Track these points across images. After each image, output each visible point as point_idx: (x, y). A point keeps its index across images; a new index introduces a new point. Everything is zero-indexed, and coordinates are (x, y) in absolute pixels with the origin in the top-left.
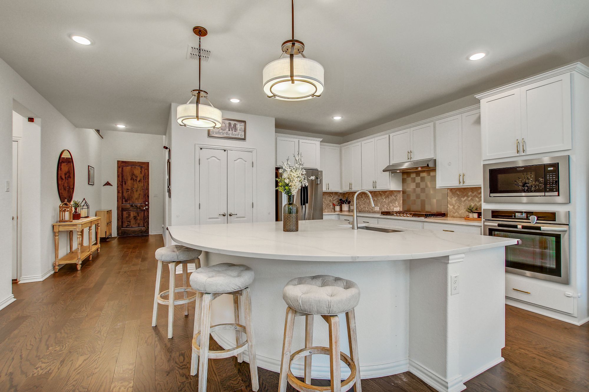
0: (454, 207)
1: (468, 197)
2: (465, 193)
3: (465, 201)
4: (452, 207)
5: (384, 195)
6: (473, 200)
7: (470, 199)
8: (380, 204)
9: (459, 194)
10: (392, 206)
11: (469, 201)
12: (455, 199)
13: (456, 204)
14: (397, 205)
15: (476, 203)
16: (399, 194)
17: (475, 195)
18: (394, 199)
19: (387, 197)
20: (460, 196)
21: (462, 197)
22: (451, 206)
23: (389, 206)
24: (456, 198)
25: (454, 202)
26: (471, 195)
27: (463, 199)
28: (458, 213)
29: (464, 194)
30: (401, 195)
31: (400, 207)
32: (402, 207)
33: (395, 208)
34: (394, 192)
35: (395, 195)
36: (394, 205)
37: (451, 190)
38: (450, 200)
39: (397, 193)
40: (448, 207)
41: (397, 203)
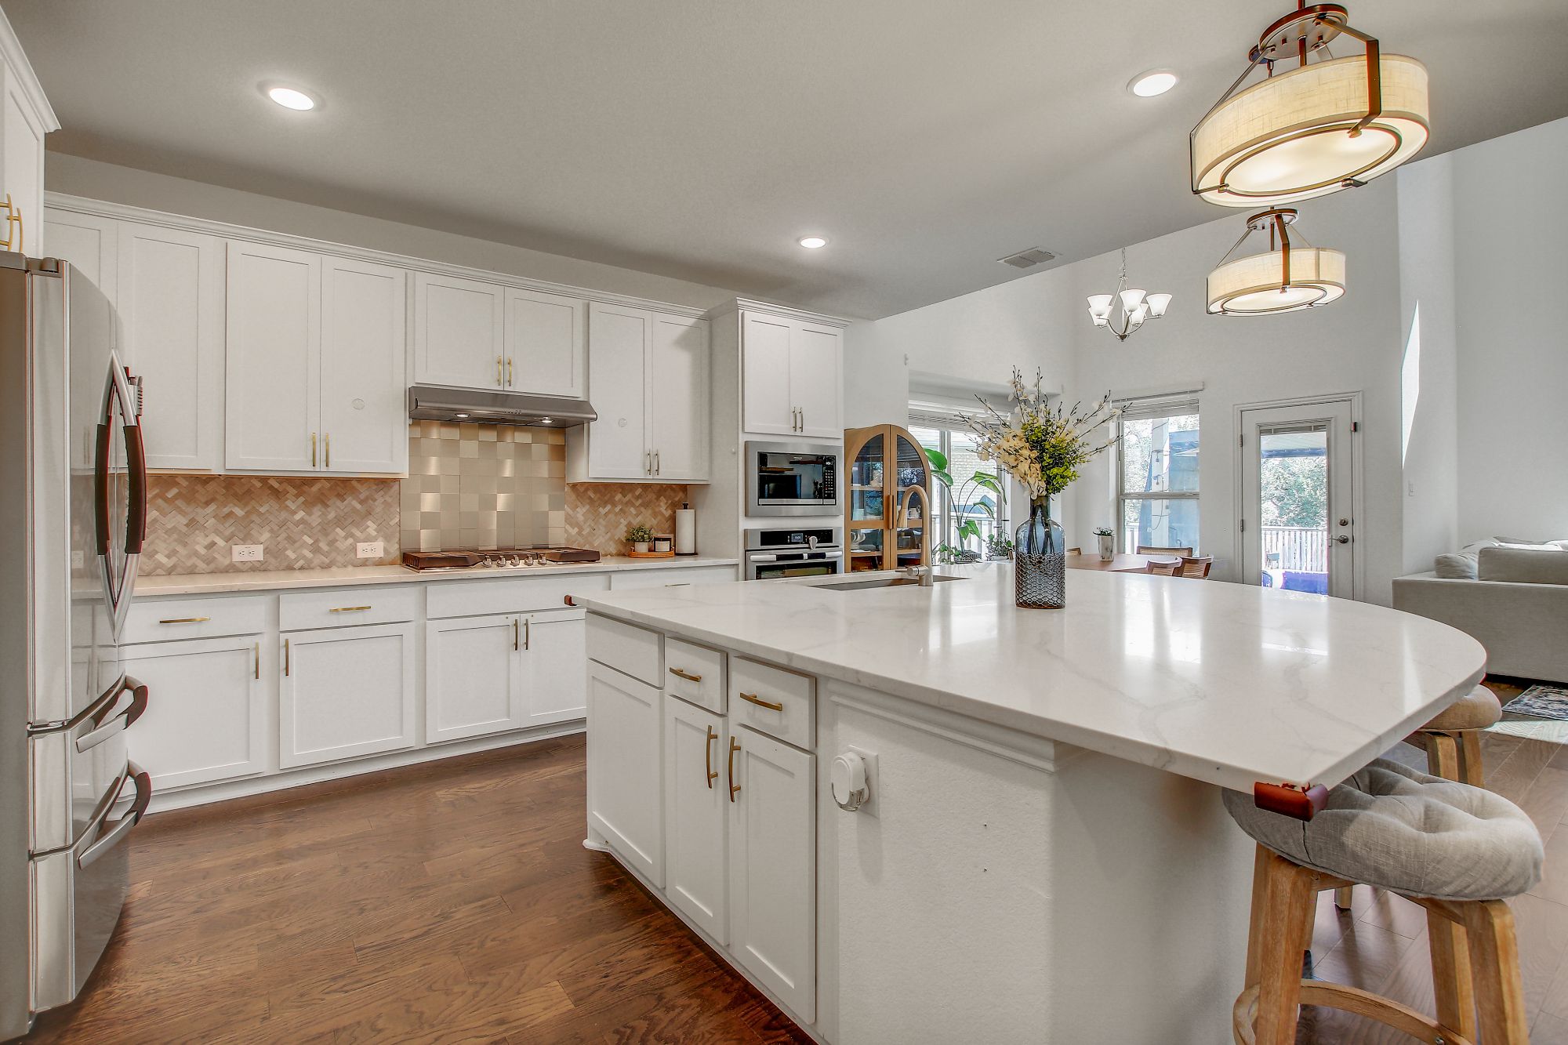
0: (581, 529)
1: (614, 505)
2: (609, 497)
3: (606, 514)
4: (576, 530)
5: (297, 496)
6: (624, 513)
7: (617, 509)
8: (272, 531)
10: (346, 538)
11: (616, 514)
12: (585, 511)
13: (585, 521)
14: (374, 533)
15: (630, 519)
16: (382, 493)
17: (630, 500)
18: (354, 510)
19: (321, 500)
20: (597, 504)
21: (600, 505)
22: (573, 528)
23: (330, 538)
24: (588, 507)
25: (581, 518)
26: (620, 500)
27: (603, 511)
29: (606, 498)
30: (391, 497)
31: (387, 538)
32: (397, 540)
33: (360, 546)
34: (354, 483)
35: (362, 497)
36: (358, 534)
37: (574, 486)
38: (571, 512)
39: (375, 487)
40: (566, 531)
41: (372, 527)
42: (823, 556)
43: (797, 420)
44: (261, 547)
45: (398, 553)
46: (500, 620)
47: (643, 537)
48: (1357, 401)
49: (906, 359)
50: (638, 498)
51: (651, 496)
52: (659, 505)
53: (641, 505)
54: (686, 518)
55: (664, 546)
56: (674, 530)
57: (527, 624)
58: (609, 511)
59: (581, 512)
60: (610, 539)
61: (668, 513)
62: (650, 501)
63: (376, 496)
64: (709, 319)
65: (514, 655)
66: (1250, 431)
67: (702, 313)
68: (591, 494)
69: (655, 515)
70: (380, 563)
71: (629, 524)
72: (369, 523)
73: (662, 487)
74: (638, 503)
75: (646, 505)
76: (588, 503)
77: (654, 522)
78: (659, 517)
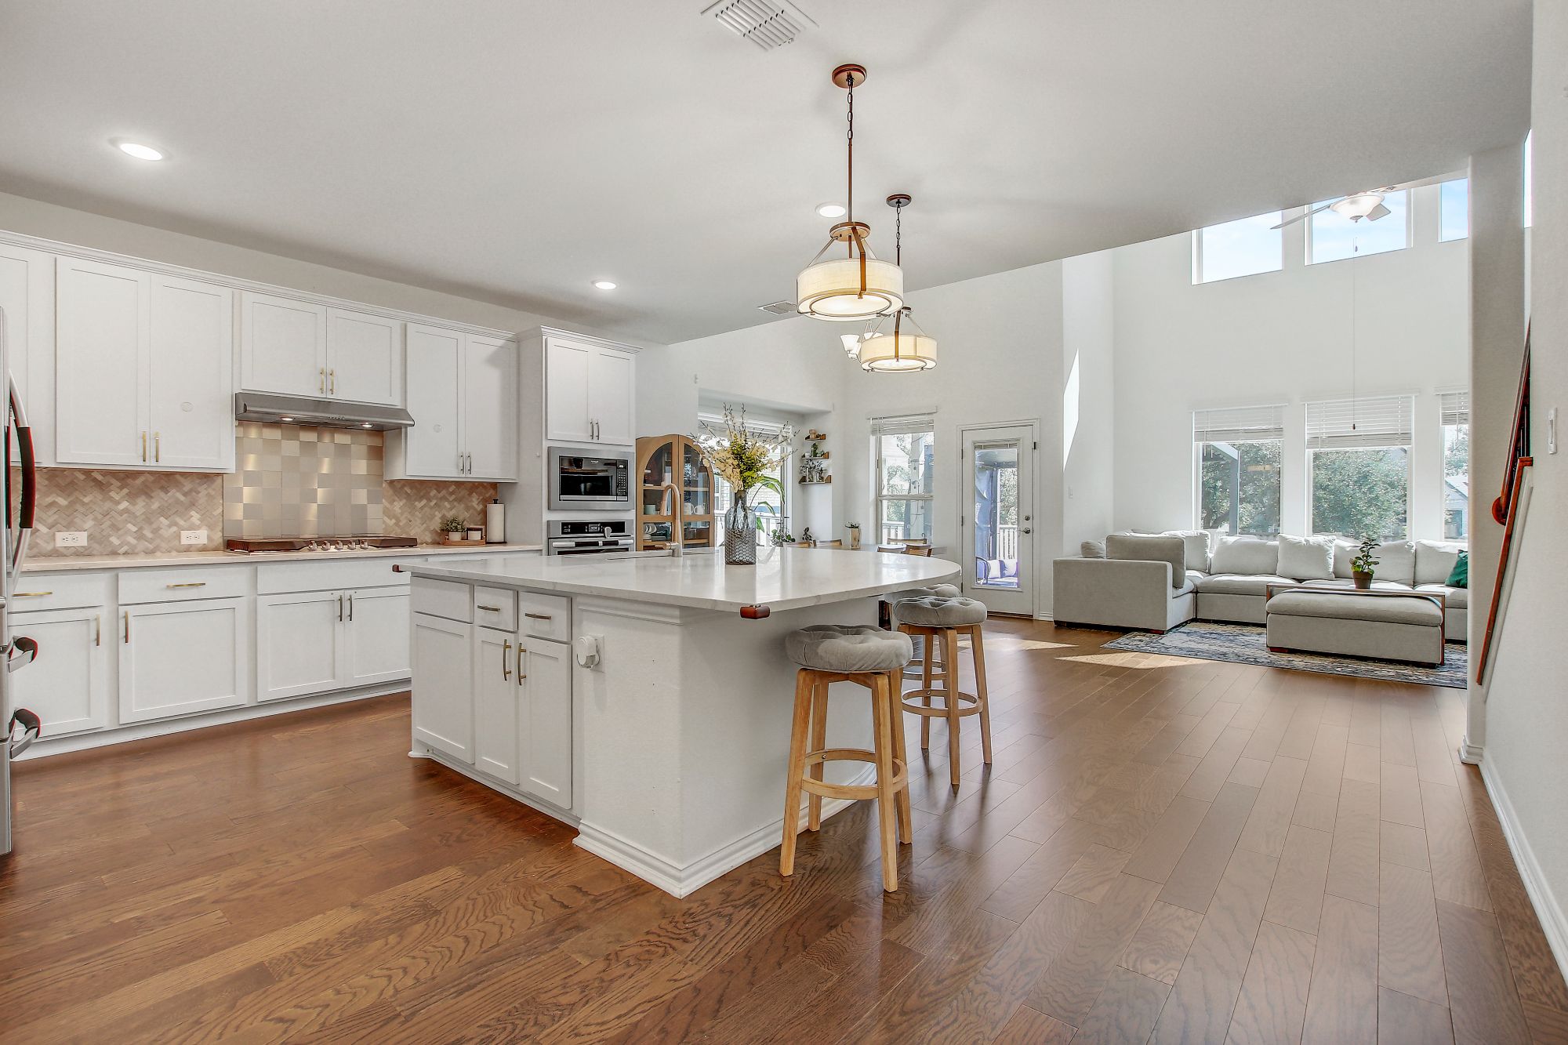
0: (398, 520)
1: (429, 500)
2: (425, 492)
3: (422, 508)
4: (394, 521)
5: (121, 488)
6: (439, 506)
7: (432, 504)
8: (95, 519)
10: (170, 526)
11: (431, 508)
12: (402, 504)
13: (402, 514)
14: (198, 522)
15: (444, 512)
16: (205, 486)
17: (444, 495)
18: (178, 501)
19: (146, 492)
20: (413, 498)
21: (416, 500)
22: (391, 520)
23: (154, 526)
24: (404, 501)
25: (398, 510)
26: (435, 495)
27: (419, 505)
29: (422, 494)
30: (214, 490)
31: (211, 527)
32: (221, 528)
33: (184, 534)
34: (178, 477)
35: (186, 489)
36: (182, 522)
37: (392, 482)
38: (388, 505)
39: (198, 481)
40: (384, 522)
41: (195, 517)
42: (616, 543)
43: (594, 430)
44: (85, 534)
45: (221, 540)
46: (327, 596)
47: (456, 527)
48: (1036, 425)
49: (696, 378)
50: (452, 493)
51: (464, 492)
52: (472, 501)
53: (455, 500)
54: (496, 511)
55: (476, 536)
56: (485, 522)
57: (350, 599)
58: (425, 506)
59: (398, 506)
60: (426, 529)
61: (480, 507)
62: (463, 497)
63: (199, 489)
64: (517, 341)
65: (339, 626)
66: (968, 446)
67: (510, 336)
68: (407, 490)
69: (468, 508)
70: (204, 549)
71: (443, 516)
72: (193, 513)
73: (474, 485)
74: (452, 499)
75: (459, 500)
76: (405, 498)
77: (467, 515)
78: (472, 511)
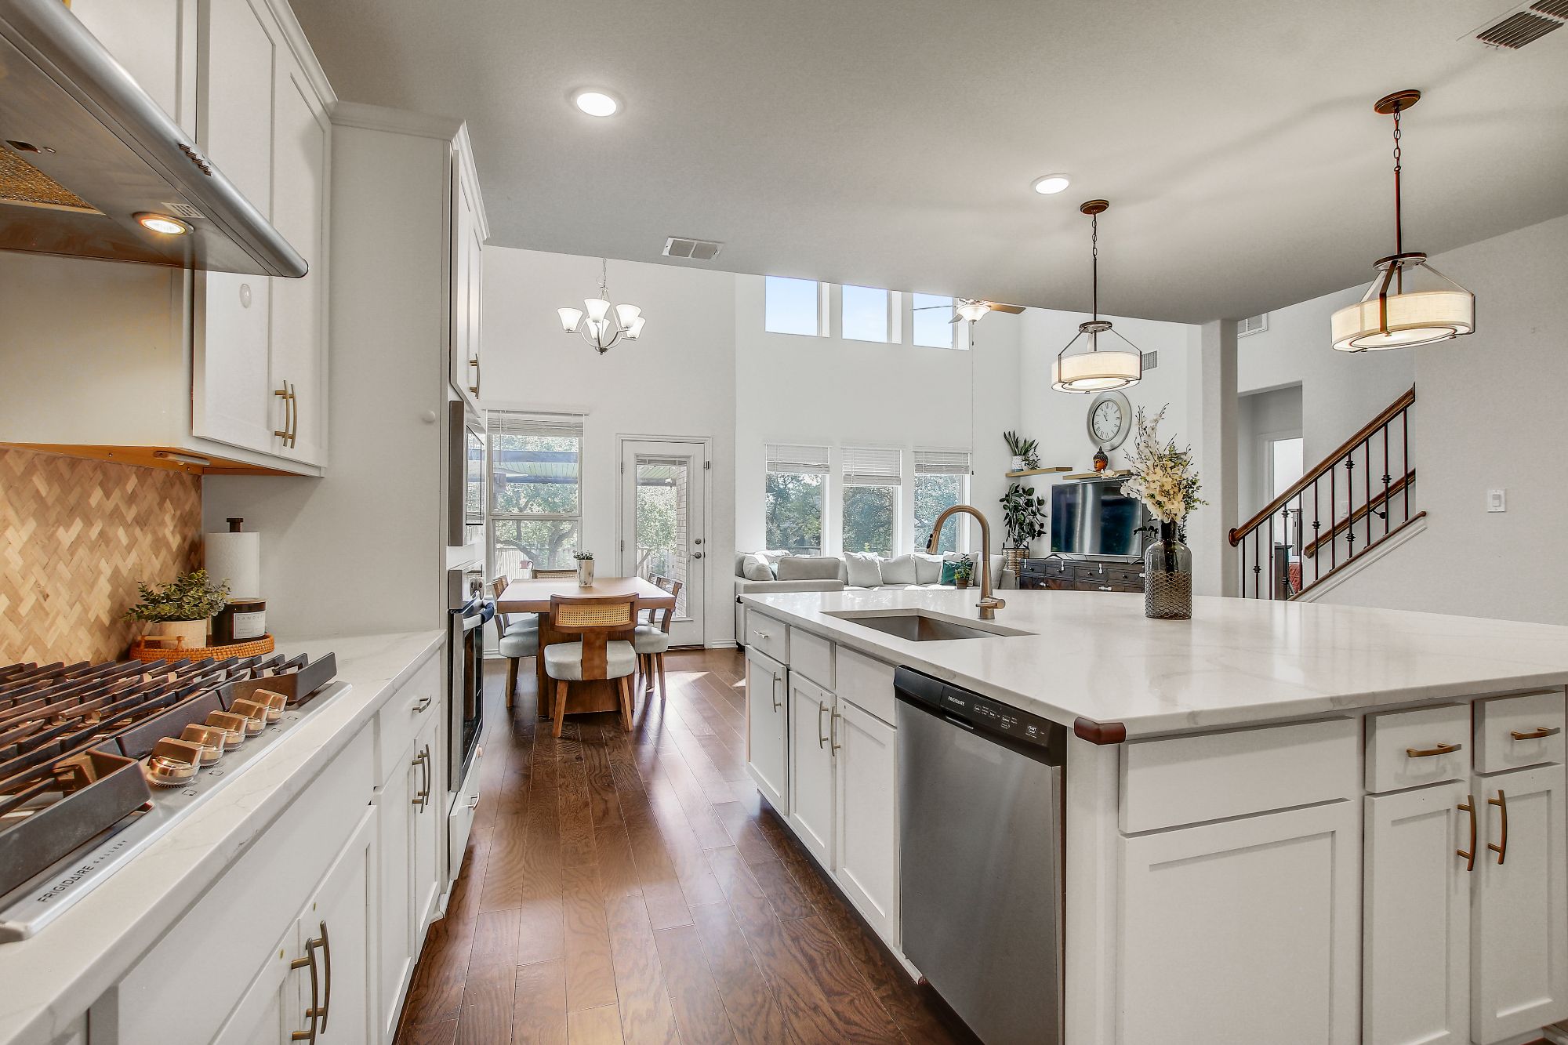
0: (16, 599)
1: (88, 522)
2: (78, 490)
3: (73, 548)
6: (107, 544)
7: (94, 533)
9: (44, 493)
11: (91, 548)
12: (25, 538)
13: (25, 573)
15: (117, 560)
17: (116, 507)
20: (52, 516)
21: (59, 522)
24: (32, 525)
25: (15, 561)
26: (99, 505)
27: (66, 536)
28: (38, 642)
29: (72, 499)
48: (708, 443)
50: (132, 499)
51: (151, 497)
52: (162, 523)
53: (134, 520)
58: (77, 541)
59: (17, 544)
60: (80, 622)
61: (176, 542)
64: (336, 119)
66: (630, 461)
68: (39, 483)
69: (157, 545)
71: (116, 572)
74: (130, 514)
75: (141, 521)
76: (34, 515)
77: (156, 566)
78: (164, 552)
